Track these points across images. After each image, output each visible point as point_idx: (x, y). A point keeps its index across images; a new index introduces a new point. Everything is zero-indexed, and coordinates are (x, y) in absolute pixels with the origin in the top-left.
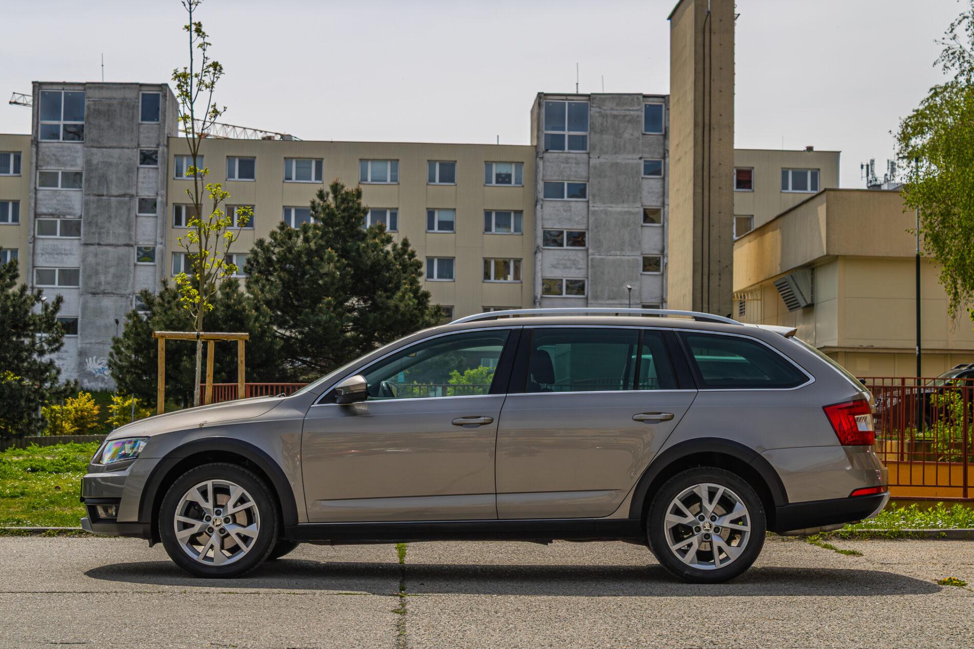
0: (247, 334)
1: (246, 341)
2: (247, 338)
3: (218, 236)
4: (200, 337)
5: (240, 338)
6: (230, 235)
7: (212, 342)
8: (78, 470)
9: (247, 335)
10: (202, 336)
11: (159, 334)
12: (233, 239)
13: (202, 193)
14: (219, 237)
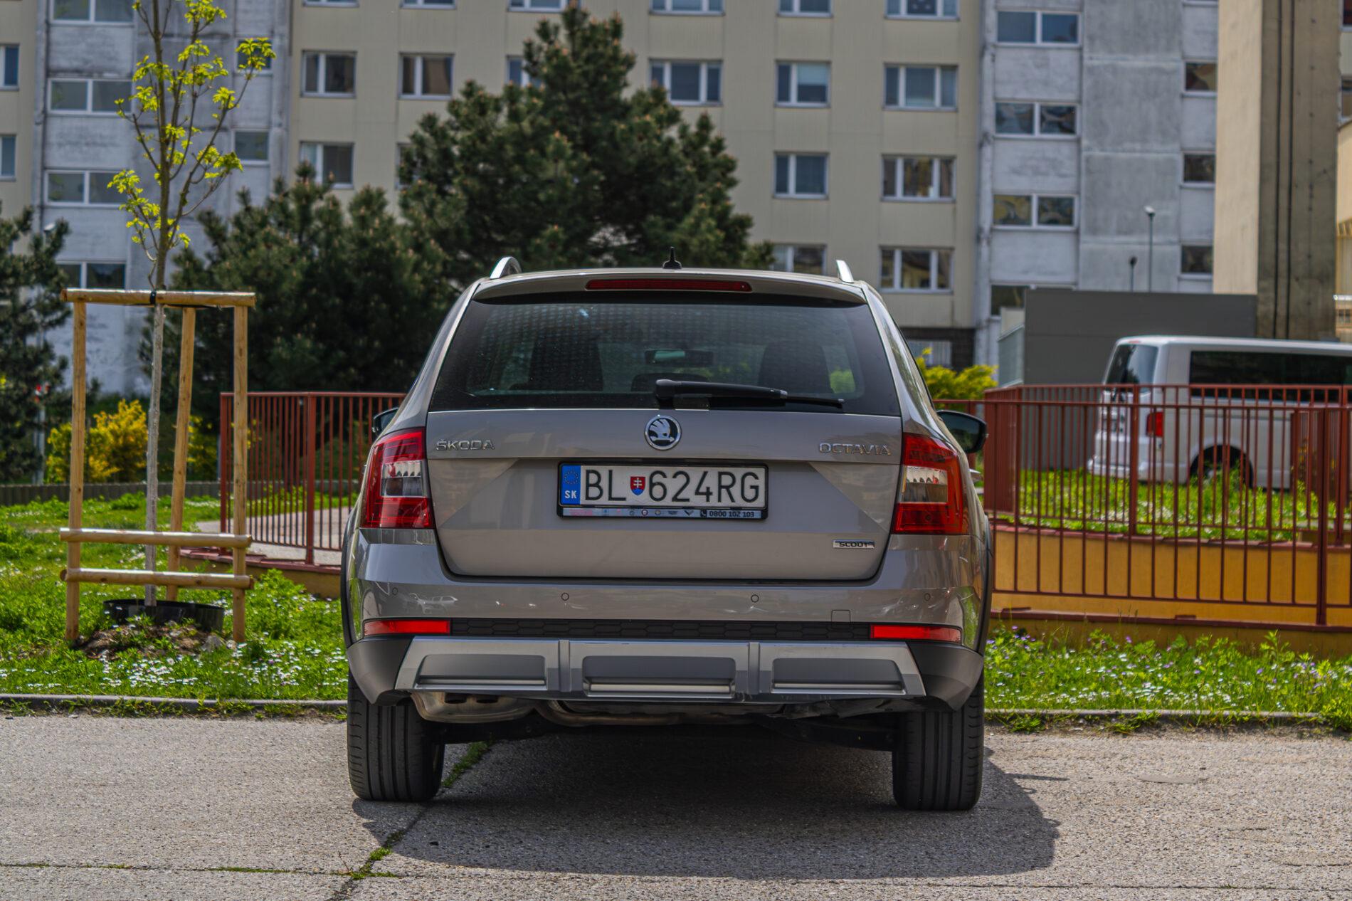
0: (252, 294)
1: (250, 309)
2: (253, 304)
3: (195, 96)
4: (157, 301)
5: (237, 301)
6: (227, 97)
7: (191, 311)
8: (11, 558)
9: (251, 297)
10: (161, 297)
11: (74, 293)
12: (231, 105)
13: (168, 11)
14: (198, 101)
